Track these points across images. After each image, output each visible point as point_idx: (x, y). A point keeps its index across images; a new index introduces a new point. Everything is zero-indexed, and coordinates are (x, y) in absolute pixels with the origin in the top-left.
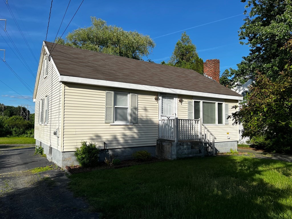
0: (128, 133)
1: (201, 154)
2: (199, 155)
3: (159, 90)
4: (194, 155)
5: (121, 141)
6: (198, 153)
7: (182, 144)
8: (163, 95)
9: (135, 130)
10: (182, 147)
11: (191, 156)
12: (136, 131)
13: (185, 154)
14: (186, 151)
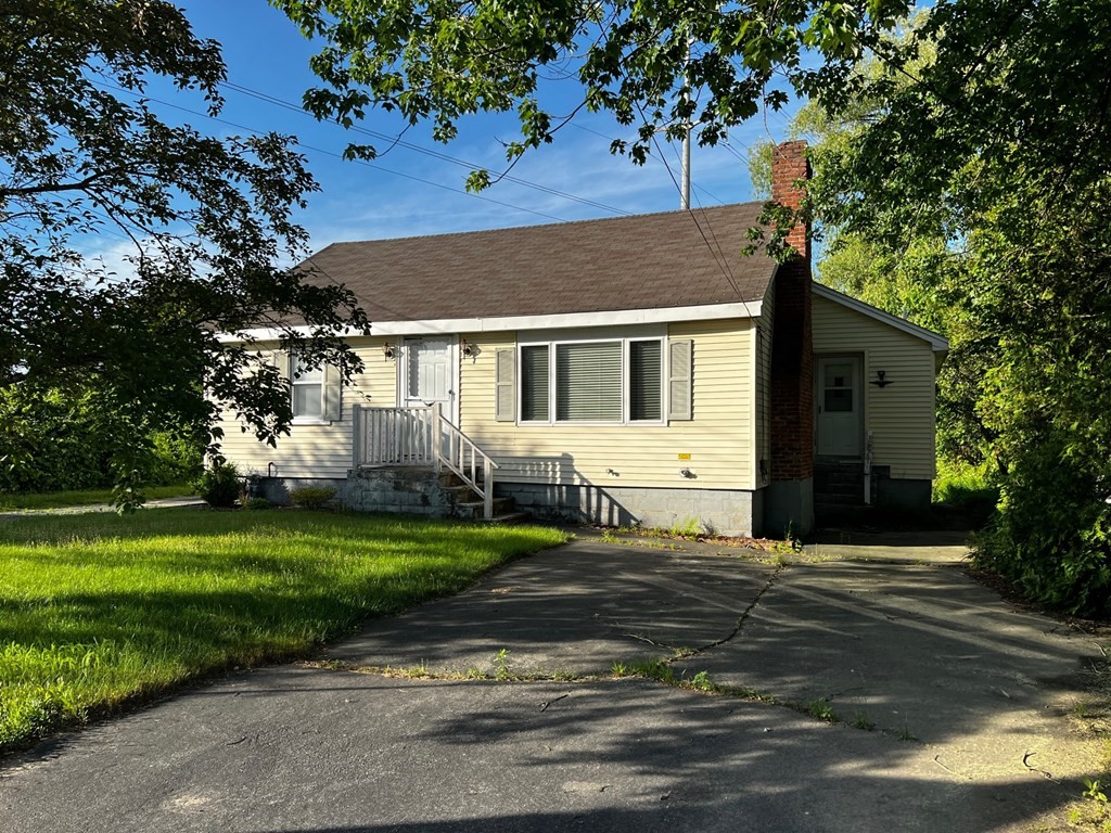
0: (323, 442)
1: (428, 510)
2: (420, 510)
3: (383, 330)
4: (404, 508)
5: (309, 459)
6: (418, 505)
7: (363, 474)
8: (413, 341)
9: (340, 437)
10: (364, 482)
11: (391, 509)
12: (343, 440)
13: (375, 503)
14: (375, 495)
